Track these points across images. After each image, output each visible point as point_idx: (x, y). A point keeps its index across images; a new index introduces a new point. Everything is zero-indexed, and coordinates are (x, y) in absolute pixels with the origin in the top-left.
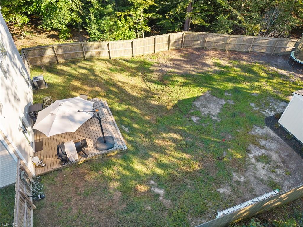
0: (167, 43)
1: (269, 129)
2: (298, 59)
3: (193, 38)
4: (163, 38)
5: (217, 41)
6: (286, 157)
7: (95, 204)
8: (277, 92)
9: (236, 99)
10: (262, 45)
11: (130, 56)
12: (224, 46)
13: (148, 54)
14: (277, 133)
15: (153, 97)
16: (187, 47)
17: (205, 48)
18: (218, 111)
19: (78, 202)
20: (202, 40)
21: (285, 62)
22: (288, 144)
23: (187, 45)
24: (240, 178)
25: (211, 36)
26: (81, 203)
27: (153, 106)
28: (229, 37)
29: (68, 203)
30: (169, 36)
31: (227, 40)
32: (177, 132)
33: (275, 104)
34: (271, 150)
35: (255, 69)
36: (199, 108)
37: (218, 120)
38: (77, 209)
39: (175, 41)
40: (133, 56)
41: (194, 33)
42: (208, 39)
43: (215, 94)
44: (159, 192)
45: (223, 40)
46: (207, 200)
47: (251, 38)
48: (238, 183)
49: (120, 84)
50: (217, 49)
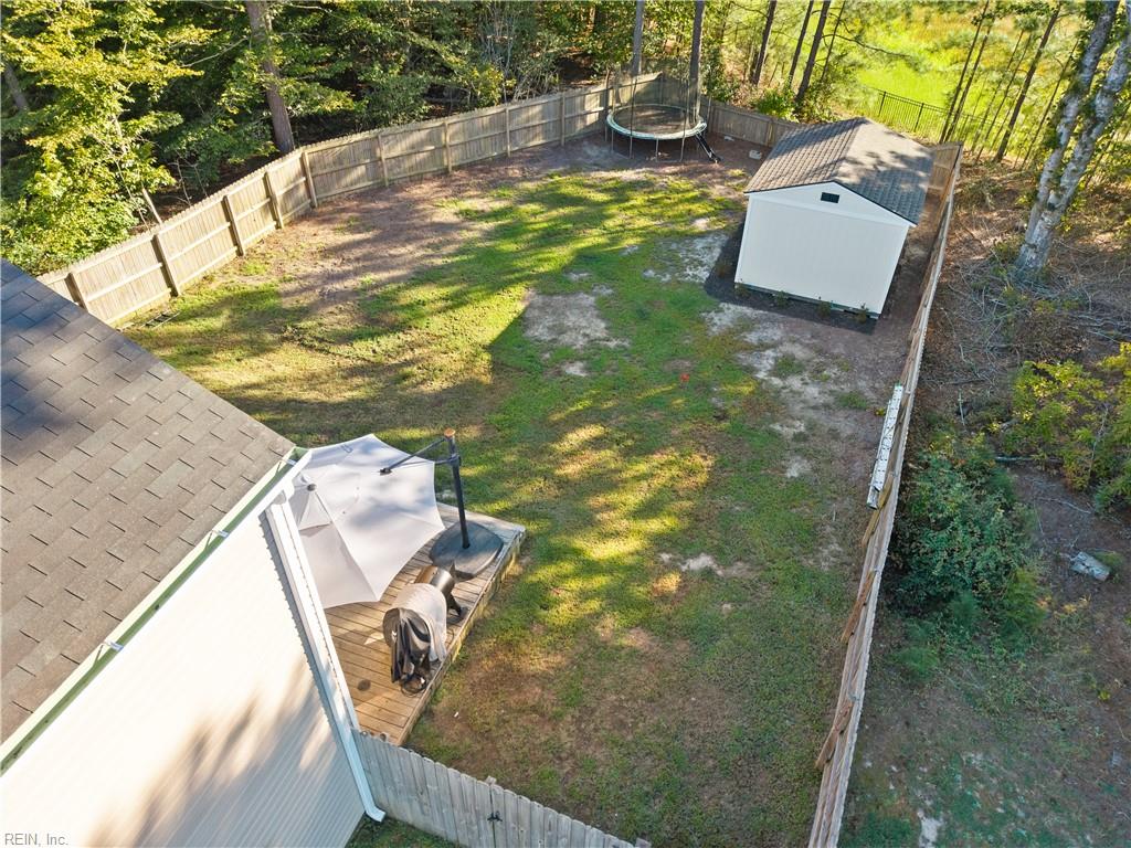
0: (265, 206)
1: (732, 307)
2: (636, 130)
3: (339, 160)
4: (246, 192)
5: (415, 149)
6: (814, 341)
7: (623, 697)
8: (665, 225)
9: (607, 277)
10: (531, 124)
11: (164, 296)
12: (438, 158)
13: (220, 266)
14: (754, 306)
15: (405, 377)
16: (329, 199)
17: (387, 184)
18: (603, 325)
19: (580, 730)
20: (368, 161)
21: (605, 151)
22: (790, 315)
23: (325, 191)
24: (794, 427)
25: (390, 137)
26: (592, 726)
27: (439, 399)
28: (443, 125)
29: (564, 755)
30: (265, 179)
31: (439, 137)
32: (577, 421)
33: (688, 251)
34: (781, 343)
35: (569, 190)
36: (554, 340)
37: (626, 344)
38: (600, 744)
39: (285, 190)
40: (174, 294)
41: (334, 142)
42: (385, 152)
43: (552, 291)
44: (700, 563)
45: (429, 140)
46: (794, 507)
47: (499, 110)
48: (799, 437)
49: (257, 392)
50: (422, 174)
